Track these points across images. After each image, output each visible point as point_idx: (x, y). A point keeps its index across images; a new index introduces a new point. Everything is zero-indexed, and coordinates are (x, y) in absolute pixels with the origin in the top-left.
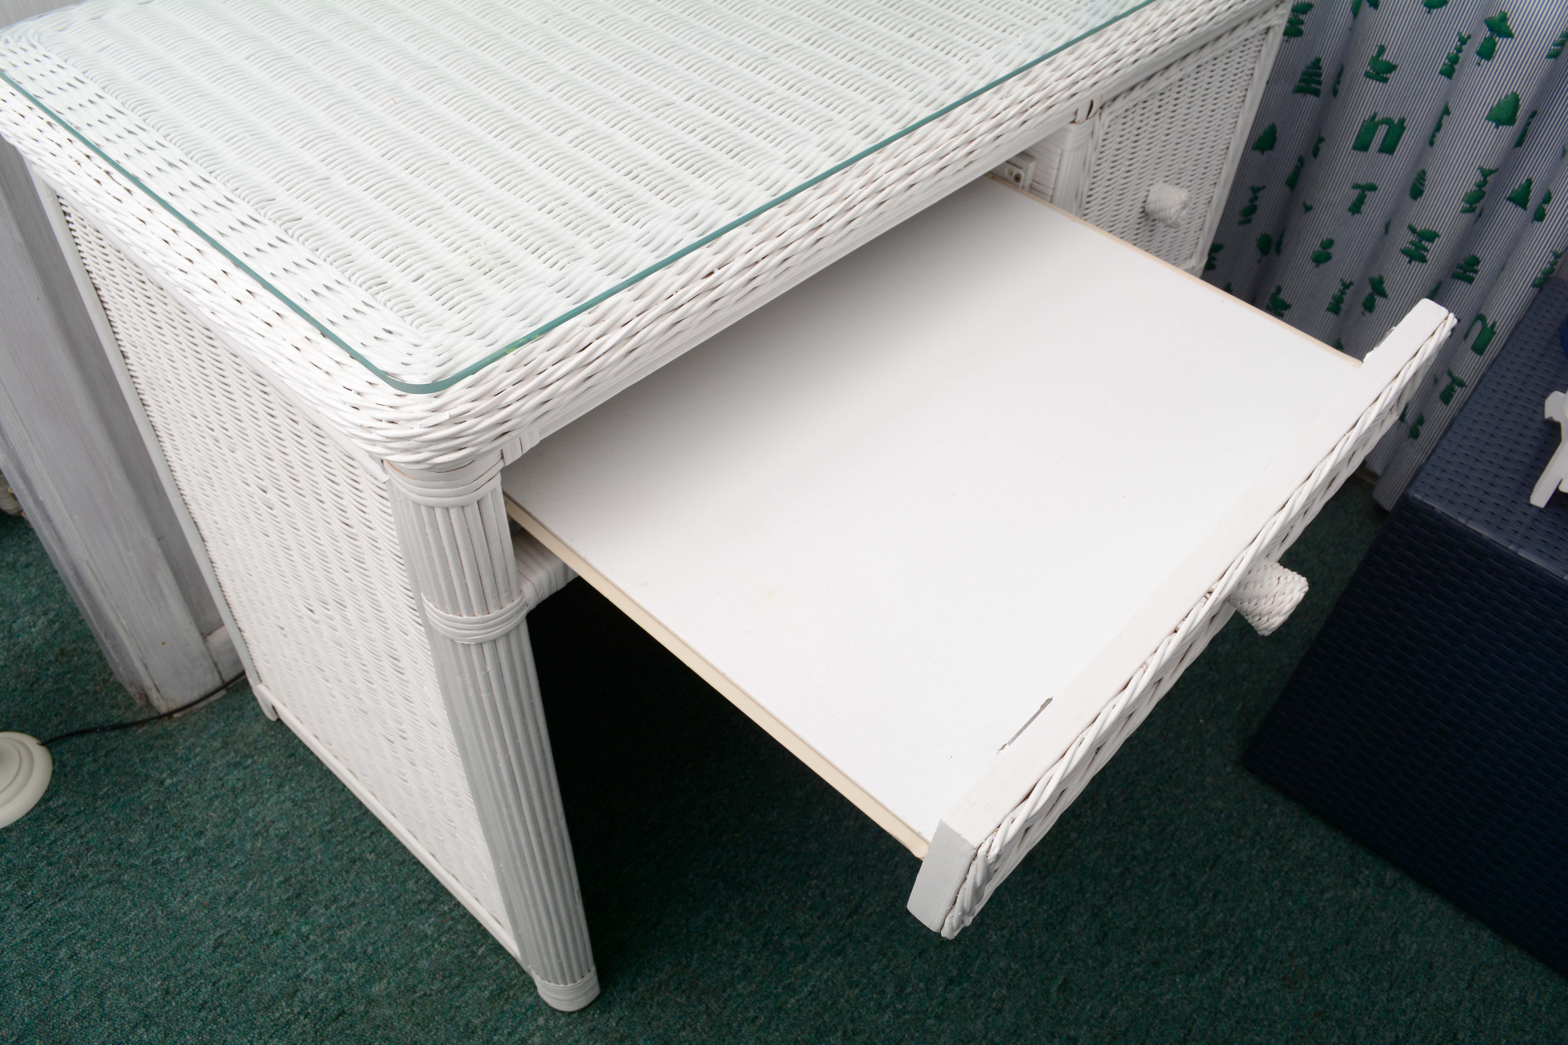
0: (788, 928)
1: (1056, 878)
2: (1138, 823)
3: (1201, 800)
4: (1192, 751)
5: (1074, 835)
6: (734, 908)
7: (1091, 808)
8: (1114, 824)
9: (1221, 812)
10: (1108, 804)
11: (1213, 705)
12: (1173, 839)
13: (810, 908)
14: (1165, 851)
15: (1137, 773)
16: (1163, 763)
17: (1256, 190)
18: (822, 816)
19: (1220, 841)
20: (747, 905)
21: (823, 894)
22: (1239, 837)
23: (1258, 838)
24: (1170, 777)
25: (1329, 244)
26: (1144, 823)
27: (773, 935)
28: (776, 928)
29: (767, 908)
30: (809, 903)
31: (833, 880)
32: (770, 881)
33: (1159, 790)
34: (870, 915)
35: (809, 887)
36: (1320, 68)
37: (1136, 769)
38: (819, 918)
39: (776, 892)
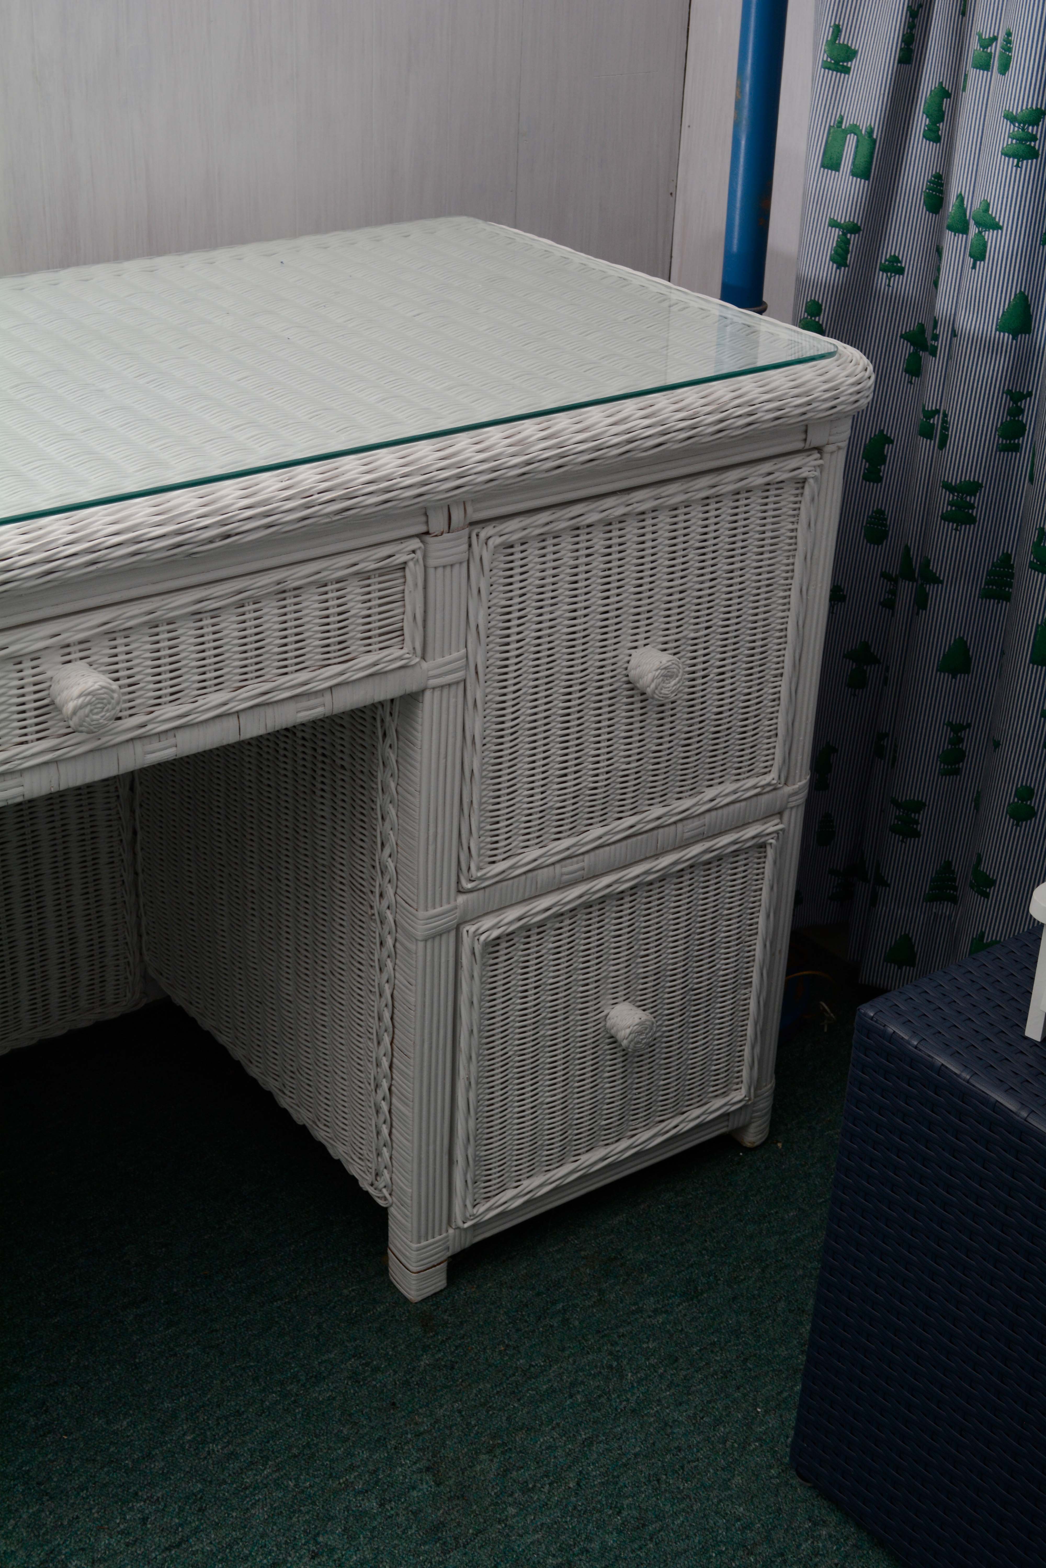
0: (83, 1549)
1: (465, 1554)
2: (610, 1512)
3: (715, 1501)
4: (729, 1444)
5: (512, 1510)
6: (25, 1516)
7: (550, 1484)
8: (575, 1508)
9: (739, 1520)
10: (578, 1484)
11: (785, 1394)
12: (651, 1539)
13: (122, 1532)
14: (633, 1551)
15: (636, 1455)
16: (679, 1449)
17: (957, 729)
18: (184, 1435)
19: (720, 1553)
20: (43, 1514)
21: (144, 1521)
22: (750, 1553)
23: (779, 1560)
24: (682, 1467)
25: (1027, 793)
26: (619, 1513)
27: (60, 1553)
28: (67, 1547)
29: (65, 1523)
30: (122, 1527)
31: (165, 1506)
32: (83, 1494)
33: (658, 1480)
34: (194, 1553)
35: (131, 1509)
36: (1012, 567)
37: (638, 1449)
38: (127, 1545)
39: (86, 1507)
